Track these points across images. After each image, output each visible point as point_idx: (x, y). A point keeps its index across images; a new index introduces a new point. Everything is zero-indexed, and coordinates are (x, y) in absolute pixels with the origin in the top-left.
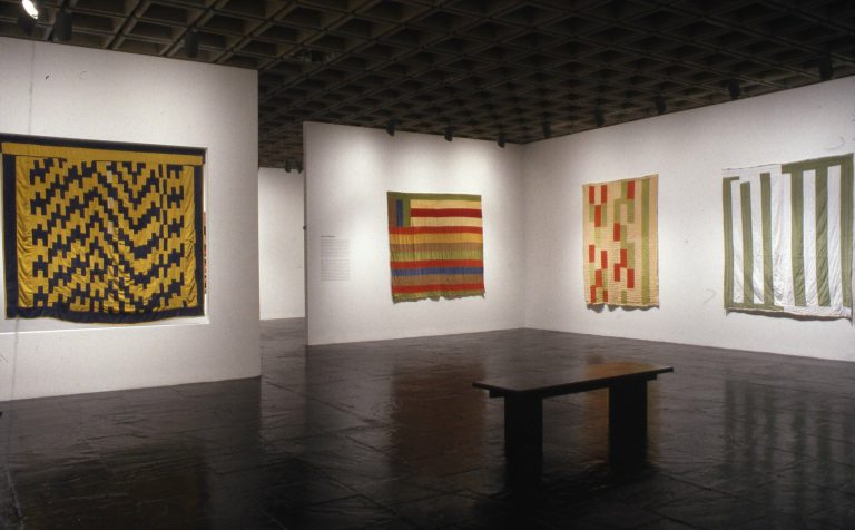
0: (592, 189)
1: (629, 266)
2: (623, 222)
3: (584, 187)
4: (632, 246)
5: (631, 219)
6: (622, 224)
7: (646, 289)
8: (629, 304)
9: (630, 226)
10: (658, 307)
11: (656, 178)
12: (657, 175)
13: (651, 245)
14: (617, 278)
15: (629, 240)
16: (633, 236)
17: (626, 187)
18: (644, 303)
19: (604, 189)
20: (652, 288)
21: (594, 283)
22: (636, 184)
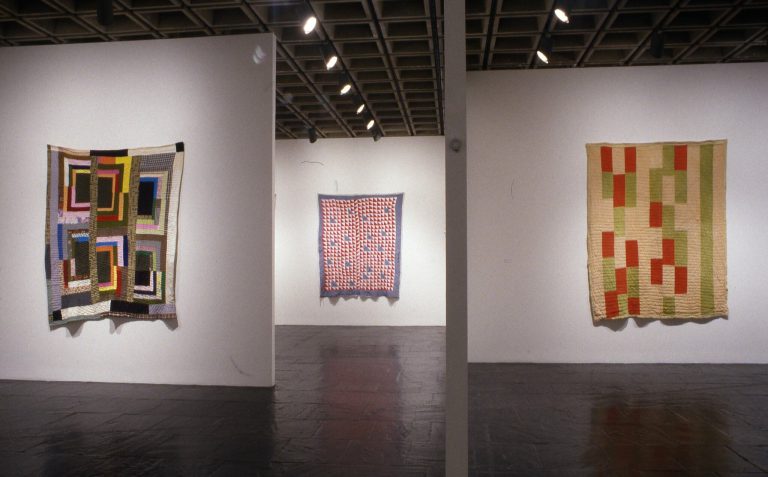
0: (606, 152)
1: (678, 263)
2: (668, 200)
3: (589, 147)
4: (683, 235)
5: (681, 196)
6: (665, 203)
7: (707, 292)
8: (677, 316)
9: (680, 207)
10: (725, 317)
11: (724, 143)
12: (725, 141)
13: (715, 234)
14: (657, 278)
15: (678, 226)
16: (686, 221)
17: (672, 152)
18: (703, 313)
19: (630, 153)
20: (717, 293)
21: (613, 287)
22: (690, 150)
